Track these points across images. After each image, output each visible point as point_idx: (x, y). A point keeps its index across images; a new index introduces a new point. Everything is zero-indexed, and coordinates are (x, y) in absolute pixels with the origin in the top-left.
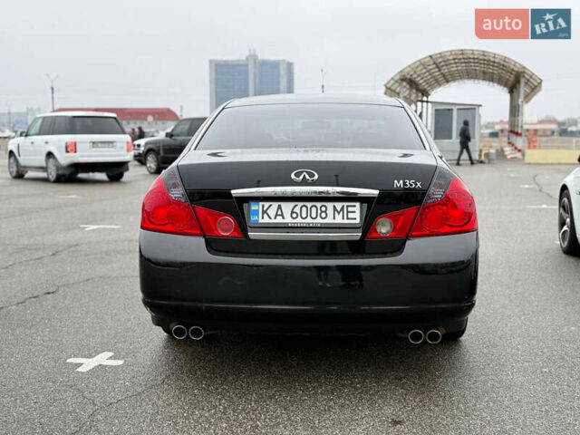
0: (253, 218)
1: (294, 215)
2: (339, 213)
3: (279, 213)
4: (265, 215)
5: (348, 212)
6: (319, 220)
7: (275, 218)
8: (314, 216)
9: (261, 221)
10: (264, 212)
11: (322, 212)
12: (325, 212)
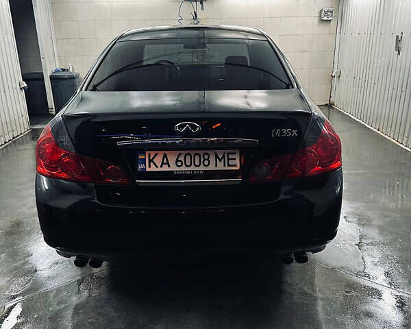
0: (140, 167)
1: (179, 164)
2: (220, 161)
3: (165, 161)
4: (152, 163)
5: (229, 159)
6: (202, 168)
7: (161, 166)
8: (197, 164)
9: (148, 169)
10: (150, 161)
11: (205, 159)
12: (208, 159)
